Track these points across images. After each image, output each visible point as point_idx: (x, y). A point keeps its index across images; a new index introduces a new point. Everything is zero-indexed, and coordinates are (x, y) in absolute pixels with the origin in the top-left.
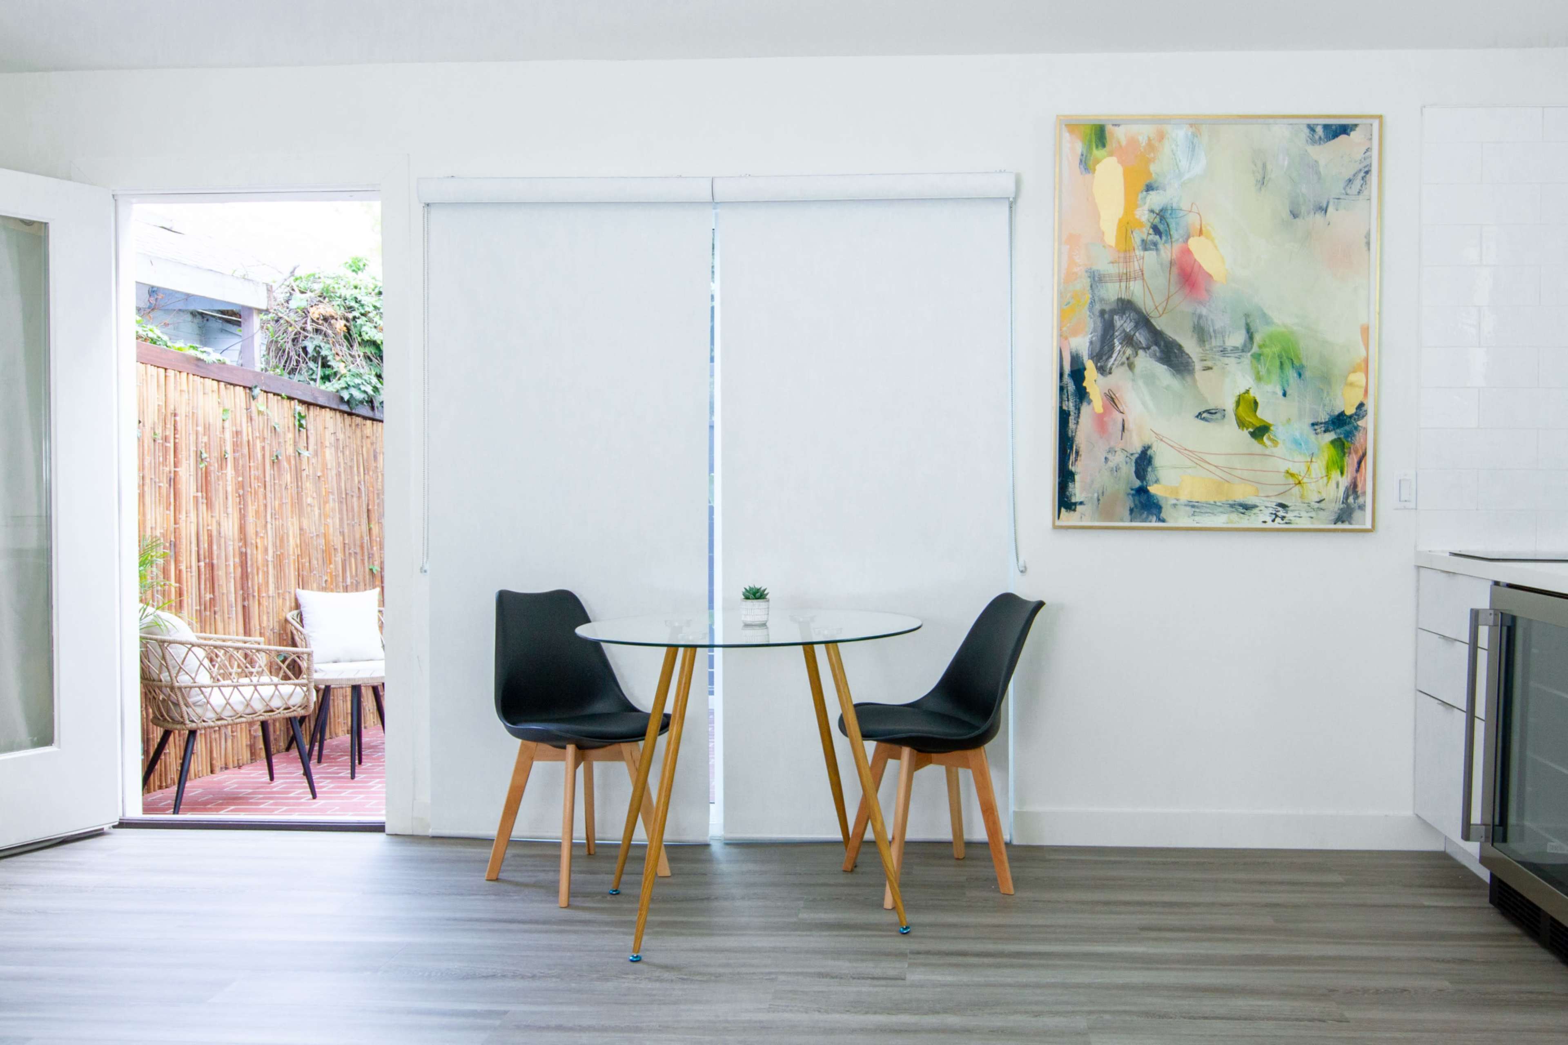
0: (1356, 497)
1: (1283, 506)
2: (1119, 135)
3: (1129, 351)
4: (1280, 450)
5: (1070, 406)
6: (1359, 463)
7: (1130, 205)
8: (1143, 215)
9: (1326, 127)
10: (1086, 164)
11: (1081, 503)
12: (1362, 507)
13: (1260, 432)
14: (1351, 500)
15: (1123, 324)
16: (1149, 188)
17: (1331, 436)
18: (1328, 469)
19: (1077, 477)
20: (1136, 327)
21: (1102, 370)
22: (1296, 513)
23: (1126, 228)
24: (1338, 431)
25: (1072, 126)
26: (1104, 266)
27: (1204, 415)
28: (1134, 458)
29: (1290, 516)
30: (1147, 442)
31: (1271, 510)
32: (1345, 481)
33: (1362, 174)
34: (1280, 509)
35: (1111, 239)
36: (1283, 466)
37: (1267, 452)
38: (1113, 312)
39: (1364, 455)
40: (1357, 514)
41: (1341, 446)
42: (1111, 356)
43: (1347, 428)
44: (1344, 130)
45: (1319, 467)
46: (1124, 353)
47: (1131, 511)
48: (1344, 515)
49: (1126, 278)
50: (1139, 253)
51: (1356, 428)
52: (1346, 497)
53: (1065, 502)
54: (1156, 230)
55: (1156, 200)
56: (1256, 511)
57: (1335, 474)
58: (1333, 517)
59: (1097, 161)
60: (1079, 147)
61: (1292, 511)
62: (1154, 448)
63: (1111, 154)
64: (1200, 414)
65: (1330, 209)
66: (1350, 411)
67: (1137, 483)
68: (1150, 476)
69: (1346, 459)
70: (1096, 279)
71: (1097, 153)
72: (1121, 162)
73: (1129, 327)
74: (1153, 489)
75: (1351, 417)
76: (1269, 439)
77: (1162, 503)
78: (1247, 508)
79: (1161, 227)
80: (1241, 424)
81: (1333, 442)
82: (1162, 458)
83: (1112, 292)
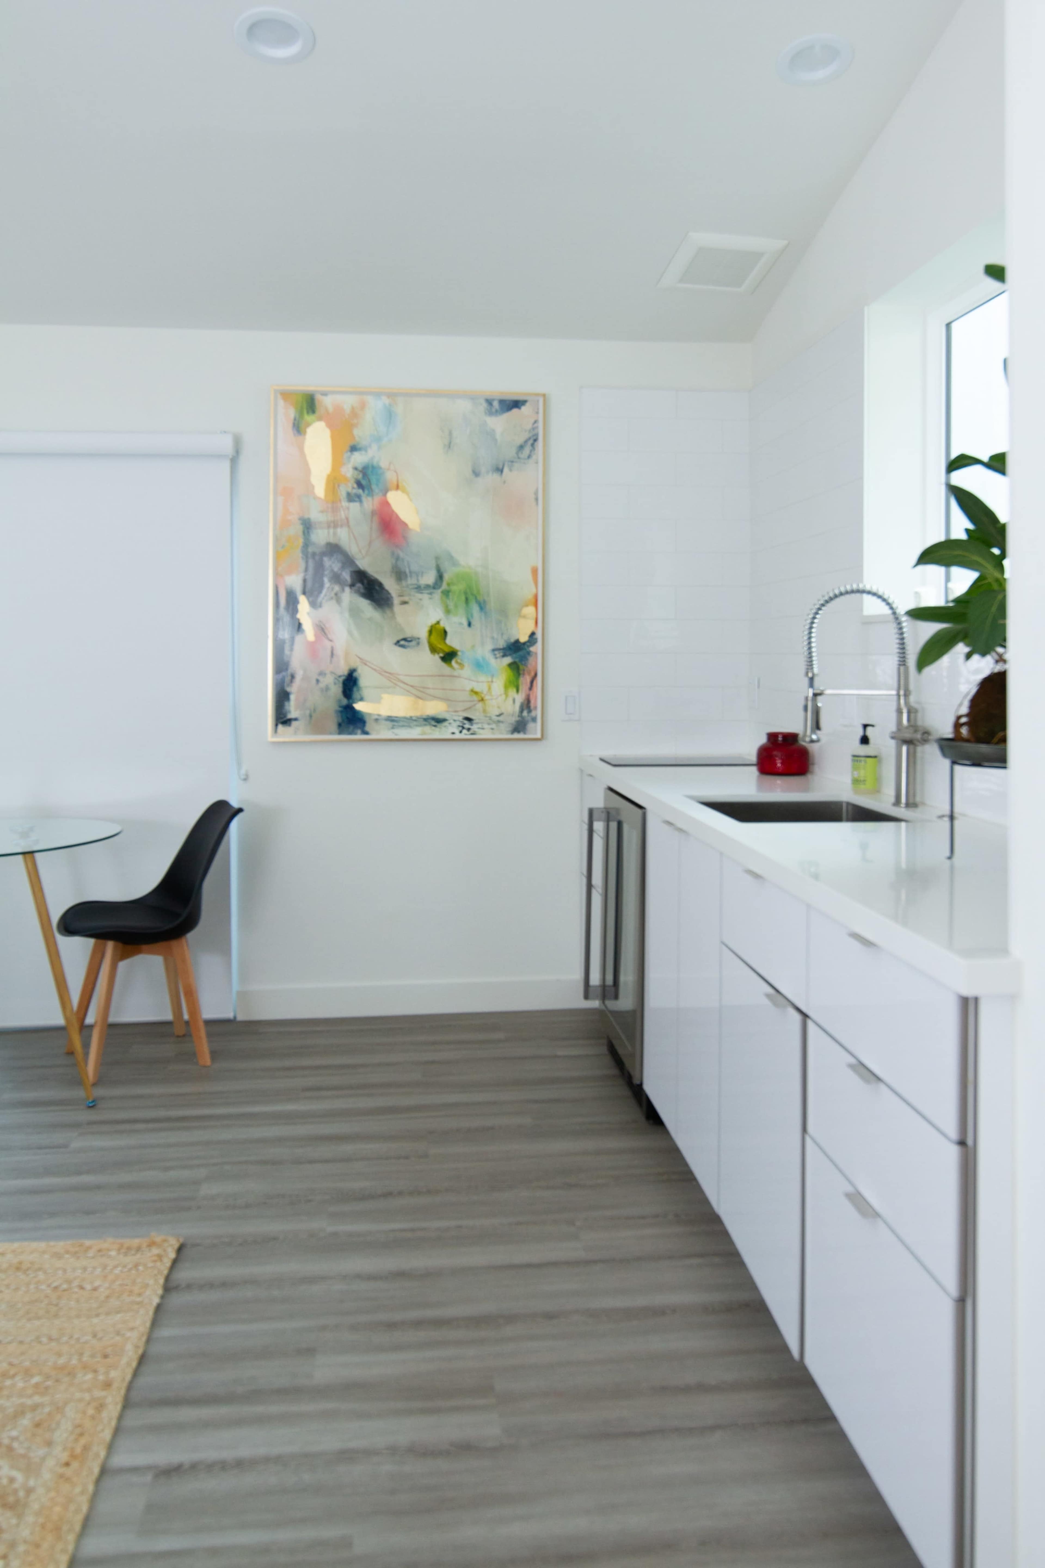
0: (530, 711)
1: (469, 719)
2: (327, 402)
3: (337, 588)
4: (467, 672)
5: (285, 634)
6: (532, 682)
7: (337, 462)
8: (348, 472)
9: (502, 402)
10: (299, 428)
11: (296, 719)
12: (534, 720)
13: (449, 656)
14: (525, 713)
15: (332, 564)
16: (353, 449)
17: (508, 660)
18: (506, 688)
19: (292, 697)
20: (343, 568)
21: (314, 604)
22: (480, 726)
23: (333, 482)
24: (514, 655)
25: (286, 395)
26: (315, 515)
27: (402, 643)
28: (341, 679)
29: (474, 727)
30: (353, 665)
31: (458, 723)
32: (520, 698)
33: (531, 442)
34: (466, 722)
35: (320, 490)
36: (469, 686)
37: (455, 673)
38: (323, 554)
39: (536, 675)
40: (531, 726)
41: (516, 668)
42: (320, 592)
43: (521, 653)
44: (516, 404)
45: (498, 685)
46: (333, 589)
47: (340, 725)
48: (519, 727)
49: (334, 525)
50: (345, 504)
51: (529, 653)
52: (522, 711)
53: (282, 719)
54: (359, 484)
55: (359, 459)
56: (446, 724)
57: (512, 692)
58: (510, 729)
59: (308, 425)
60: (292, 413)
61: (477, 723)
62: (359, 671)
63: (320, 419)
64: (398, 642)
65: (506, 470)
66: (524, 638)
67: (345, 702)
68: (356, 695)
69: (521, 679)
70: (307, 526)
71: (308, 418)
72: (330, 426)
73: (336, 567)
74: (358, 706)
75: (524, 644)
76: (457, 662)
77: (367, 719)
78: (438, 721)
79: (364, 482)
80: (433, 650)
81: (510, 665)
82: (365, 679)
83: (321, 537)
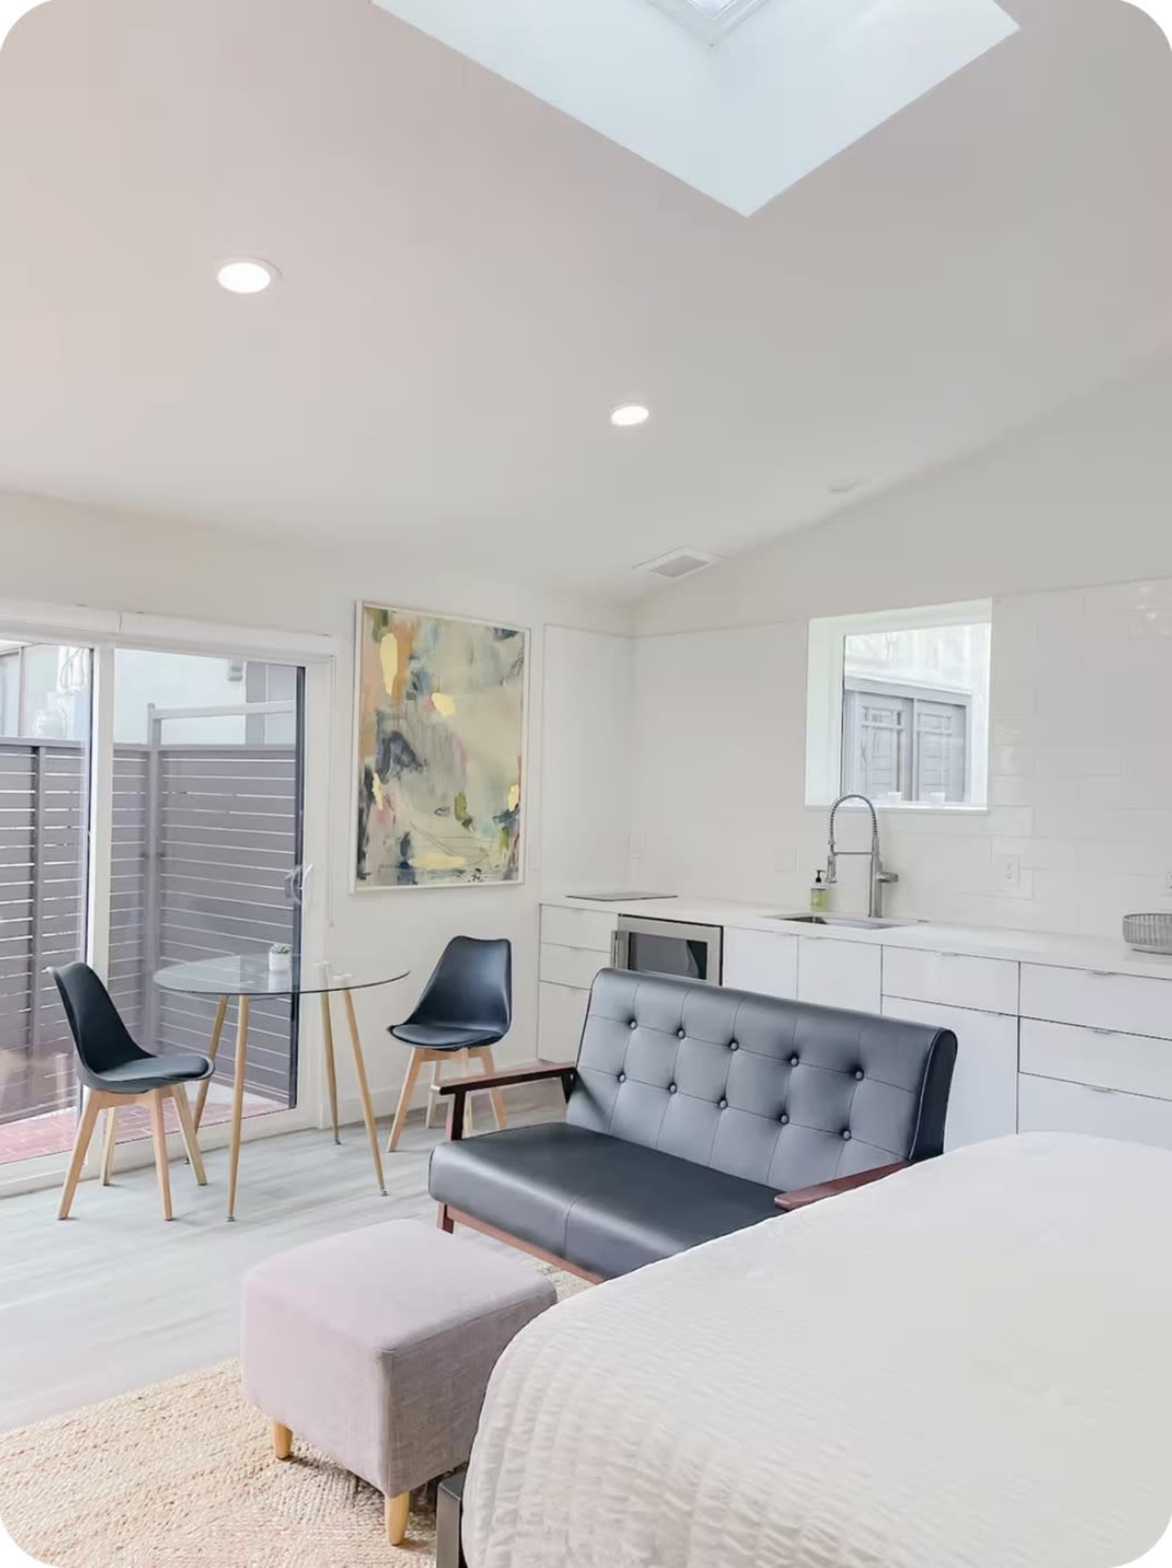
0: (514, 863)
1: (479, 870)
2: (396, 619)
3: (398, 768)
4: (478, 835)
5: (364, 804)
6: (516, 842)
7: (401, 668)
8: (408, 675)
9: (505, 631)
10: (377, 637)
11: (369, 874)
12: (517, 869)
13: (467, 823)
14: (512, 865)
15: (395, 748)
16: (412, 657)
17: (502, 825)
18: (501, 846)
19: (367, 856)
20: (402, 752)
21: (383, 781)
22: (485, 875)
23: (398, 683)
24: (505, 821)
25: (367, 610)
26: (385, 708)
27: (439, 812)
28: (400, 841)
29: (482, 876)
30: (408, 830)
31: (473, 874)
32: (509, 853)
33: (519, 663)
34: (477, 872)
35: (389, 690)
36: (479, 844)
37: (471, 835)
38: (390, 740)
39: (518, 836)
40: (514, 874)
41: (507, 831)
42: (387, 771)
43: (511, 819)
44: (510, 634)
45: (496, 845)
46: (396, 768)
47: (399, 878)
48: (508, 876)
49: (397, 717)
50: (405, 701)
51: (515, 820)
52: (509, 863)
53: (361, 875)
54: (415, 686)
55: (415, 665)
56: (465, 874)
57: (504, 850)
58: (502, 877)
59: (383, 635)
60: (372, 623)
61: (484, 873)
62: (412, 834)
63: (390, 631)
64: (437, 811)
65: (504, 683)
66: (512, 809)
67: (402, 859)
68: (409, 854)
69: (509, 839)
70: (381, 717)
71: (383, 629)
72: (396, 637)
73: (398, 751)
74: (410, 862)
75: (513, 812)
76: (472, 827)
77: (416, 871)
78: (460, 872)
79: (417, 685)
80: (458, 817)
81: (503, 829)
82: (417, 841)
83: (389, 727)
